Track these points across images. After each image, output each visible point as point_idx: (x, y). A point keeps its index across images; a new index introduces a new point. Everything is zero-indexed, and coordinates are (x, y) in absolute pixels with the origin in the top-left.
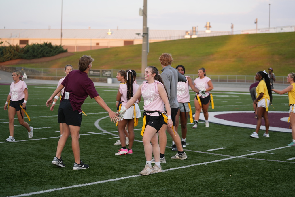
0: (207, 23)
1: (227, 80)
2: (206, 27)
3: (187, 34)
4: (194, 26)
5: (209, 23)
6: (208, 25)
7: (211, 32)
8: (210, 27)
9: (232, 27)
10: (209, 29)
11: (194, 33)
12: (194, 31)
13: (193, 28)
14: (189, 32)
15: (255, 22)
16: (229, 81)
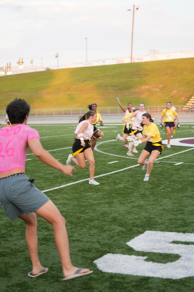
0: (20, 59)
1: (72, 113)
2: (19, 63)
3: (2, 70)
4: (9, 62)
5: (22, 59)
6: (21, 61)
7: (24, 67)
8: (22, 62)
9: (32, 62)
10: (22, 65)
11: (9, 69)
12: (9, 67)
13: (7, 64)
14: (4, 69)
15: (57, 56)
16: (73, 114)
